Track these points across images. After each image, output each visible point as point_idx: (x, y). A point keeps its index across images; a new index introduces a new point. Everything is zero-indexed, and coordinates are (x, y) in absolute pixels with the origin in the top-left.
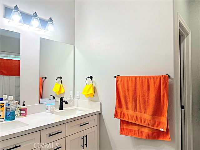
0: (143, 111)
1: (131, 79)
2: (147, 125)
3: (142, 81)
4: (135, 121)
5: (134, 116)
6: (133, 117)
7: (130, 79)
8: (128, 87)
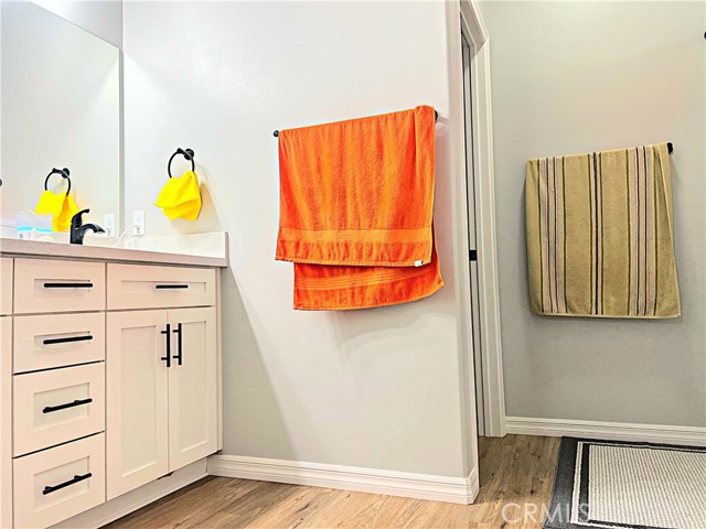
0: (364, 222)
1: (327, 132)
2: (377, 260)
3: (361, 133)
4: (341, 258)
5: (338, 245)
6: (335, 248)
7: (323, 133)
8: (319, 159)
